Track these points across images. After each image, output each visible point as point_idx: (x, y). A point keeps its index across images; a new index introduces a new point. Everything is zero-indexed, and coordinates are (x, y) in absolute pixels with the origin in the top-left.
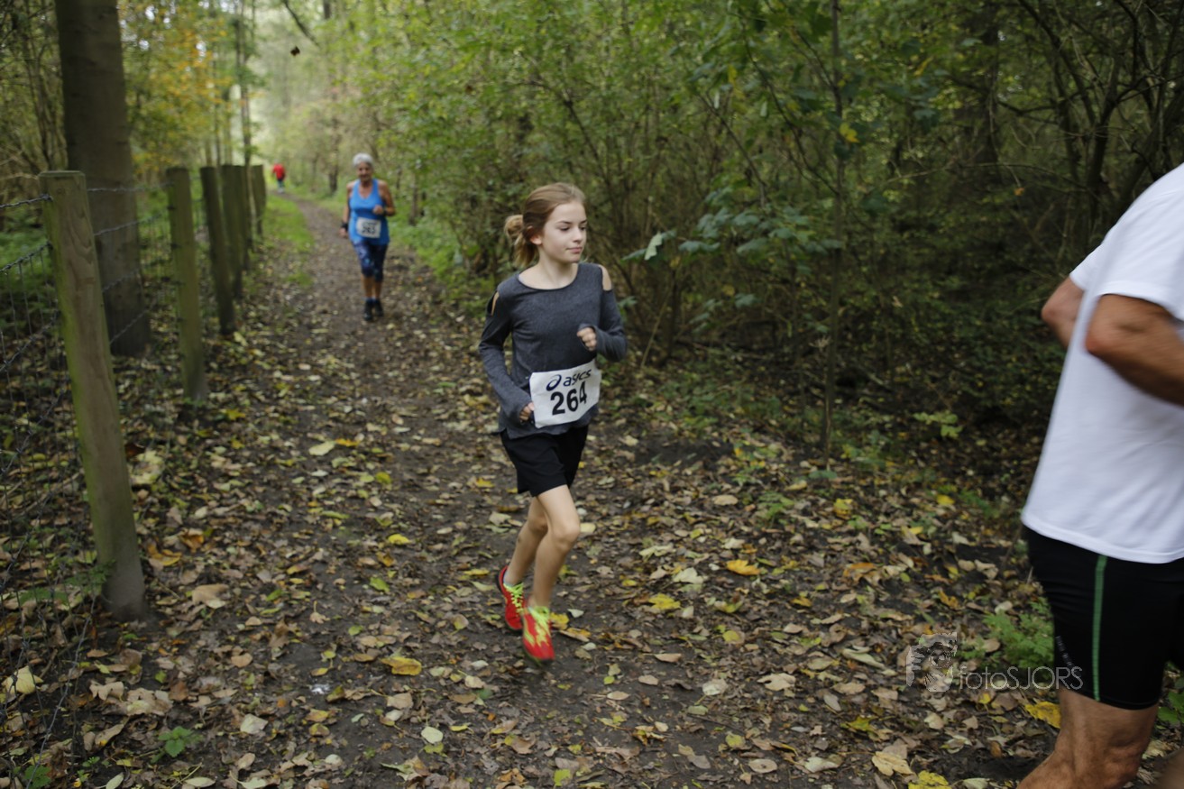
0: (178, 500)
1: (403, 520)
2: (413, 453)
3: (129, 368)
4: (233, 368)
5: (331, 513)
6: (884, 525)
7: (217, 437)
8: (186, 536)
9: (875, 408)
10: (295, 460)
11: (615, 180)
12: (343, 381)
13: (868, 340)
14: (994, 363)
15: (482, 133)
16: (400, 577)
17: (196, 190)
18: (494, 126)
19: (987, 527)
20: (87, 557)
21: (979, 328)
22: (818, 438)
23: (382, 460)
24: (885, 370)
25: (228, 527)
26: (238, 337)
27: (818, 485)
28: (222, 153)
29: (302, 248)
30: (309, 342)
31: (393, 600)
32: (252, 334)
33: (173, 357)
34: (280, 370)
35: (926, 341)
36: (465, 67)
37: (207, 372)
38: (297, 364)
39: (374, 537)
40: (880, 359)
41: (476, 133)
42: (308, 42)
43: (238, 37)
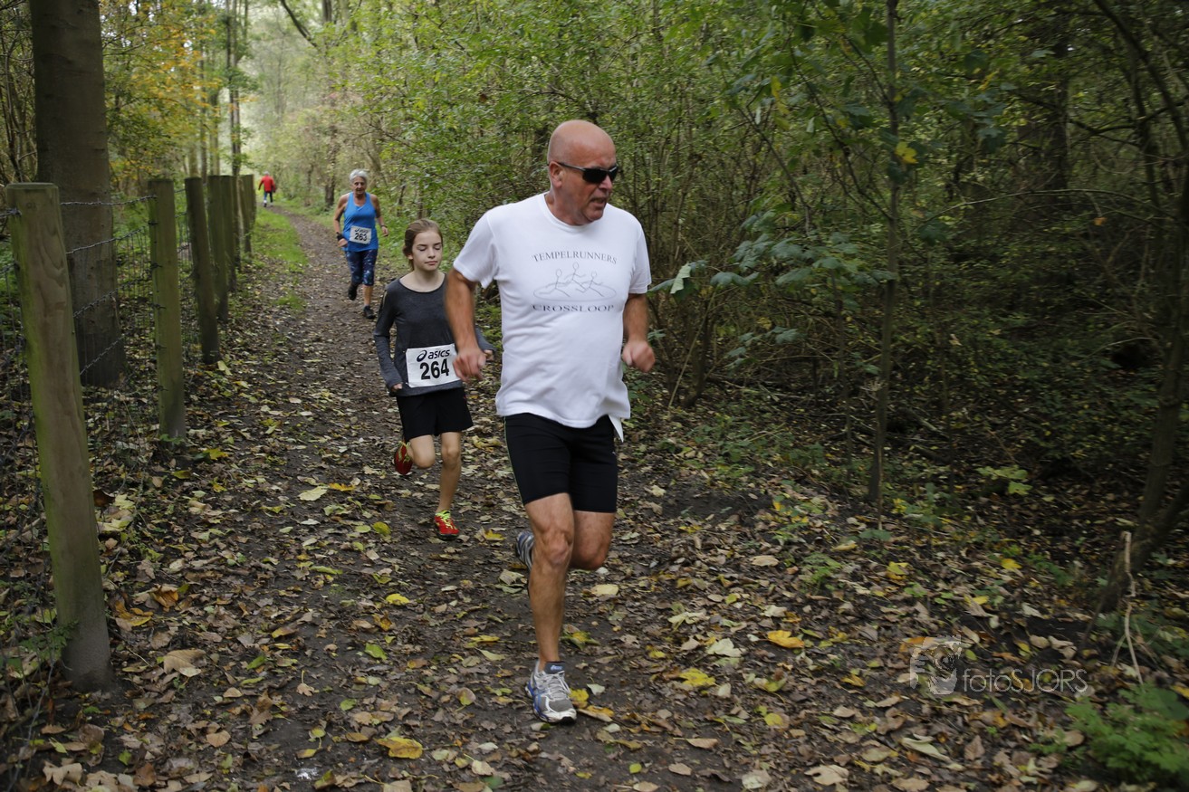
0: (151, 551)
1: (402, 577)
2: (414, 500)
3: (99, 399)
4: (215, 400)
5: (322, 568)
6: (945, 593)
7: (196, 479)
8: (159, 593)
9: (929, 458)
10: (284, 506)
12: (337, 418)
13: (921, 382)
14: (1062, 409)
15: (498, 145)
16: (400, 644)
17: (181, 202)
18: (510, 138)
19: (1060, 598)
20: (45, 616)
21: (1045, 369)
22: (866, 490)
23: (380, 507)
24: (939, 415)
25: (206, 582)
26: (222, 367)
27: (868, 546)
28: (208, 161)
29: (294, 268)
30: (300, 372)
31: (391, 670)
32: (237, 363)
33: (150, 387)
34: (268, 404)
35: (986, 383)
36: (482, 72)
37: (188, 405)
38: (287, 397)
39: (370, 596)
40: (934, 403)
41: (489, 147)
42: (307, 42)
43: (229, 36)
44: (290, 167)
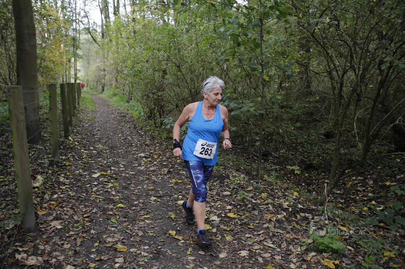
0: (48, 192)
1: (122, 199)
2: (126, 177)
3: (34, 148)
4: (68, 148)
5: (99, 197)
6: (277, 201)
7: (62, 171)
8: (50, 204)
9: (274, 164)
10: (87, 179)
11: (193, 91)
12: (104, 153)
13: (272, 142)
14: (310, 150)
15: (151, 75)
16: (121, 218)
17: (58, 91)
18: (155, 73)
19: (309, 202)
20: (16, 211)
21: (306, 139)
22: (256, 173)
23: (116, 179)
24: (277, 151)
25: (64, 201)
26: (70, 138)
27: (256, 189)
28: (67, 78)
29: (92, 110)
30: (93, 140)
31: (118, 226)
32: (75, 137)
33: (48, 144)
34: (84, 149)
35: (290, 142)
36: (146, 55)
37: (60, 149)
38: (89, 147)
39: (113, 205)
40: (275, 148)
41: (149, 75)
42: (97, 45)
43: (74, 43)
44: (91, 80)
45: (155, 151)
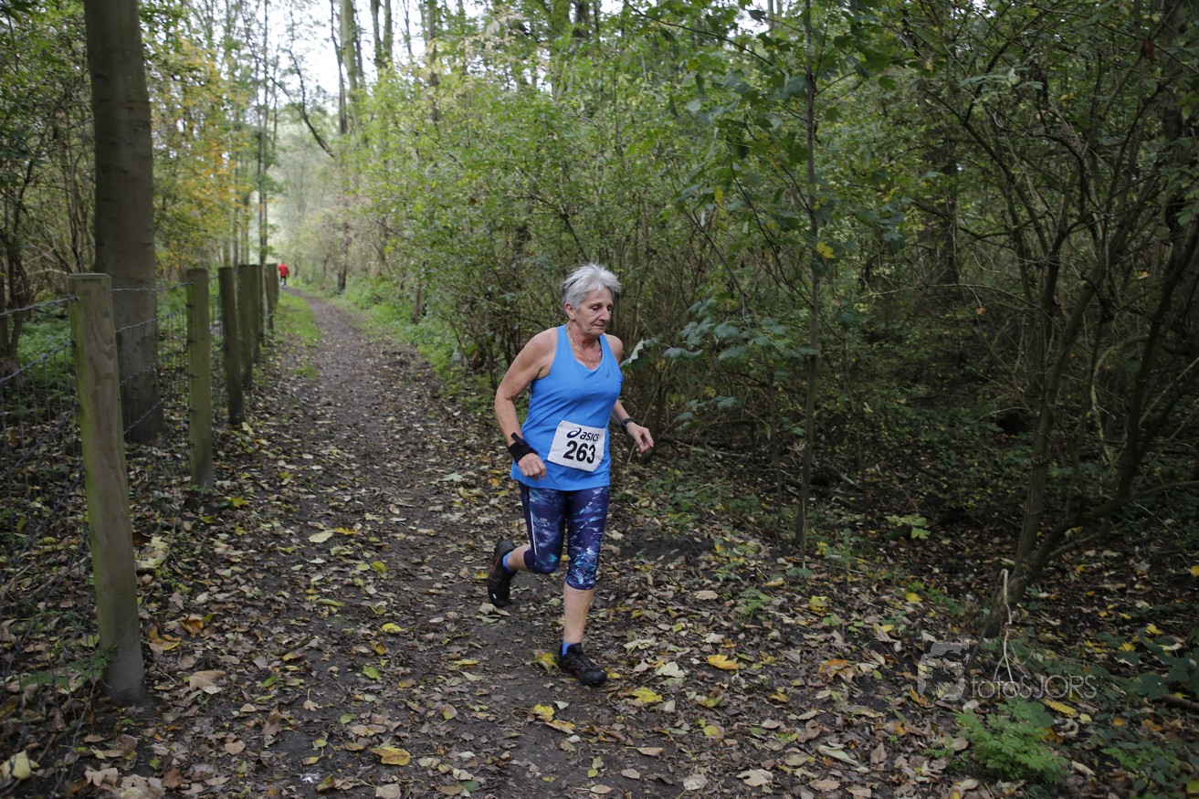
0: (181, 585)
1: (396, 608)
2: (408, 542)
3: (140, 455)
4: (239, 456)
5: (327, 601)
6: (858, 622)
7: (221, 523)
8: (187, 622)
9: (847, 507)
10: (295, 547)
12: (343, 471)
13: (840, 442)
14: (957, 466)
15: (484, 241)
16: (392, 666)
17: (214, 288)
18: (496, 235)
19: (953, 625)
20: (89, 641)
21: (943, 433)
22: (794, 534)
23: (379, 549)
24: (856, 470)
25: (227, 613)
26: (246, 427)
27: (794, 582)
28: (240, 251)
29: (310, 343)
30: (312, 432)
31: (384, 689)
32: (259, 424)
33: (183, 444)
34: (285, 459)
35: (896, 444)
36: (469, 181)
37: (215, 460)
38: (300, 453)
39: (368, 625)
40: (851, 460)
41: (477, 242)
42: (325, 153)
43: (260, 148)
44: (309, 257)
45: (494, 466)
